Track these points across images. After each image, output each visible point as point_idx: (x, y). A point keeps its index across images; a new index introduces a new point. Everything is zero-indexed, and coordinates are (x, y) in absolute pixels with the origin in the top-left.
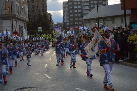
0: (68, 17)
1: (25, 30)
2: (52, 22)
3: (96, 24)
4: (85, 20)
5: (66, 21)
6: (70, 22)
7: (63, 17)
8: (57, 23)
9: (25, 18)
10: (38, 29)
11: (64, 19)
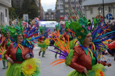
0: (62, 3)
1: (6, 18)
2: (41, 9)
3: (100, 11)
4: (85, 6)
5: (59, 8)
6: (65, 9)
7: (56, 3)
8: (48, 10)
9: (7, 2)
10: (24, 17)
11: (57, 5)
